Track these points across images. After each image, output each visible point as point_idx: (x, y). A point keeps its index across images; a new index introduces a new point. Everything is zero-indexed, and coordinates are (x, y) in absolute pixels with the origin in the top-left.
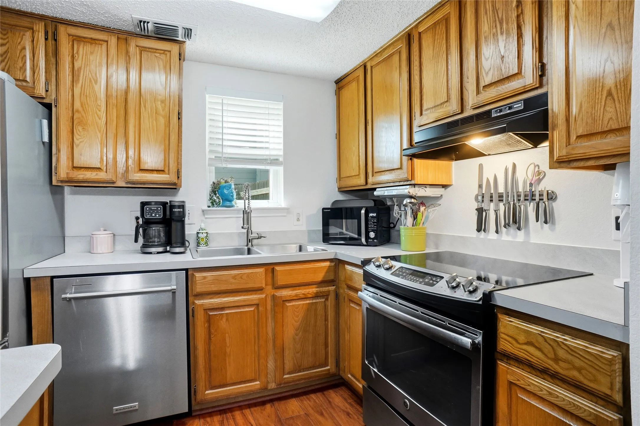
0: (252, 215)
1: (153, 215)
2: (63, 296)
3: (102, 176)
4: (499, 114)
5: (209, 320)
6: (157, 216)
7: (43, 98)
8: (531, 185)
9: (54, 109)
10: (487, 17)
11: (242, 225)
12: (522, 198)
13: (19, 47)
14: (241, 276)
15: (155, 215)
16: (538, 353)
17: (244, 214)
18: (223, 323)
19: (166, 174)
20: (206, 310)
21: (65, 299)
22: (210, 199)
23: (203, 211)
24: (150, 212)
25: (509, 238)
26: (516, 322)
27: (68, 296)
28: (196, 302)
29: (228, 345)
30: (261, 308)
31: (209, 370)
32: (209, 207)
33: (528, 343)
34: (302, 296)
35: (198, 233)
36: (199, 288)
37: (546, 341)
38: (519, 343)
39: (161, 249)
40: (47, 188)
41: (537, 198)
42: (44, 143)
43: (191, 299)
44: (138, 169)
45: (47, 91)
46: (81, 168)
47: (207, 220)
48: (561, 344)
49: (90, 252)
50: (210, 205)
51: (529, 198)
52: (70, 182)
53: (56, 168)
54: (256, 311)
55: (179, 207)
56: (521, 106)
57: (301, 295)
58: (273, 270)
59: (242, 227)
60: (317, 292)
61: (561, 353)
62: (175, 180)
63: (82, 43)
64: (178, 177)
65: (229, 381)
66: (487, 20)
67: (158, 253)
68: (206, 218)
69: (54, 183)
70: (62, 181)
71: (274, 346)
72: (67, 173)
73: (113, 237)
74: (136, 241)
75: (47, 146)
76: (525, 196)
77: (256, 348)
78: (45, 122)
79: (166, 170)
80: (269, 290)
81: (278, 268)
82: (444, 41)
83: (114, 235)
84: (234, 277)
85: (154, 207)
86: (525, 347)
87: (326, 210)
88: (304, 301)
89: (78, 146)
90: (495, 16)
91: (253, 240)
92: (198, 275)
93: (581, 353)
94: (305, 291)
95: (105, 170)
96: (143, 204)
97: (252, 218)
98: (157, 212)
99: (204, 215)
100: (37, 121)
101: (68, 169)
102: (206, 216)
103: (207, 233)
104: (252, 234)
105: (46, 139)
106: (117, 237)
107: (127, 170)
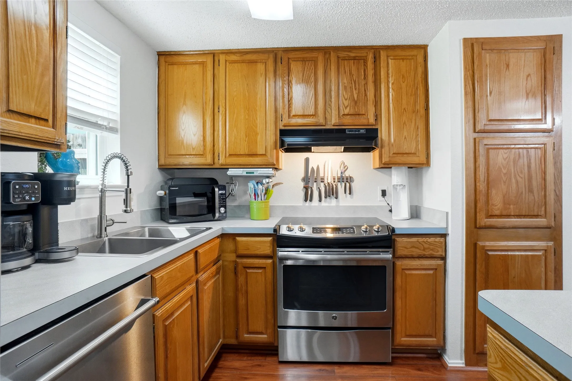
4: (357, 133)
6: (33, 199)
8: (342, 173)
10: (346, 76)
12: (336, 180)
16: (417, 250)
25: (326, 204)
26: (405, 239)
33: (413, 247)
37: (420, 243)
38: (408, 249)
41: (345, 180)
48: (426, 242)
51: (341, 180)
56: (364, 132)
61: (426, 246)
66: (346, 77)
76: (338, 179)
82: (313, 75)
86: (411, 249)
87: (173, 189)
90: (351, 78)
93: (433, 243)
98: (34, 193)
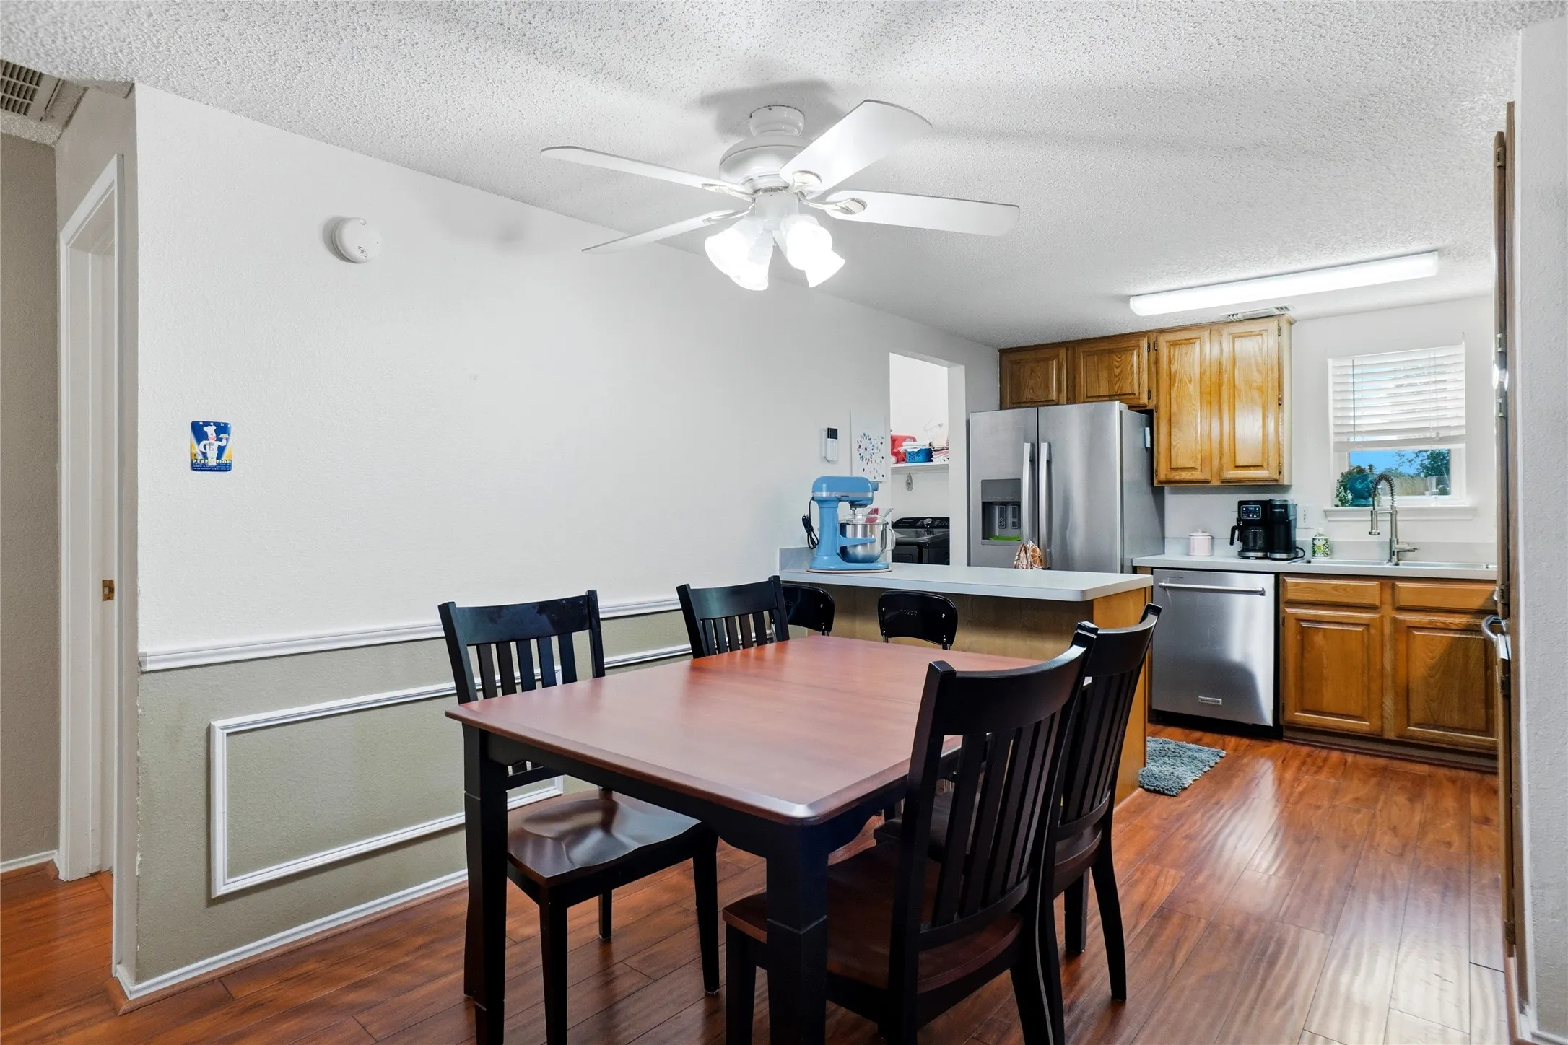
0: (1398, 518)
1: (1251, 515)
2: (1160, 584)
3: (1197, 475)
5: (1303, 632)
6: (1257, 516)
7: (1146, 406)
9: (1155, 414)
11: (1370, 530)
13: (1130, 366)
14: (1345, 588)
15: (1253, 516)
17: (1372, 515)
18: (1319, 639)
19: (1264, 469)
20: (1299, 620)
21: (1161, 587)
22: (1338, 496)
23: (1325, 512)
24: (1247, 513)
27: (1163, 584)
28: (1287, 610)
29: (1326, 666)
30: (1373, 631)
31: (1301, 690)
32: (1337, 506)
34: (1442, 626)
35: (1314, 539)
36: (1291, 595)
39: (1260, 554)
40: (1149, 489)
42: (1147, 448)
43: (1282, 606)
44: (1233, 466)
45: (1149, 399)
46: (1178, 468)
47: (1331, 523)
49: (1188, 555)
50: (1339, 503)
52: (1169, 482)
53: (1157, 470)
54: (1366, 633)
55: (1281, 506)
57: (1438, 624)
58: (1393, 587)
59: (1370, 533)
60: (1469, 625)
62: (1276, 476)
63: (1178, 346)
64: (1280, 473)
65: (1325, 708)
67: (1257, 558)
68: (1329, 521)
69: (1155, 484)
70: (1161, 483)
71: (1394, 682)
72: (1166, 475)
73: (1210, 540)
74: (1232, 543)
75: (1149, 451)
77: (1365, 679)
78: (1148, 430)
79: (1265, 465)
80: (1388, 611)
81: (1400, 584)
83: (1213, 538)
84: (1336, 588)
85: (1252, 507)
88: (1444, 633)
89: (1175, 447)
91: (1400, 553)
92: (1289, 580)
94: (1445, 619)
95: (1199, 470)
96: (1241, 503)
97: (1398, 523)
98: (1257, 512)
99: (1326, 517)
100: (1142, 429)
101: (1167, 471)
102: (1330, 519)
103: (1325, 540)
104: (1398, 543)
105: (1148, 445)
106: (1216, 541)
107: (1221, 468)
